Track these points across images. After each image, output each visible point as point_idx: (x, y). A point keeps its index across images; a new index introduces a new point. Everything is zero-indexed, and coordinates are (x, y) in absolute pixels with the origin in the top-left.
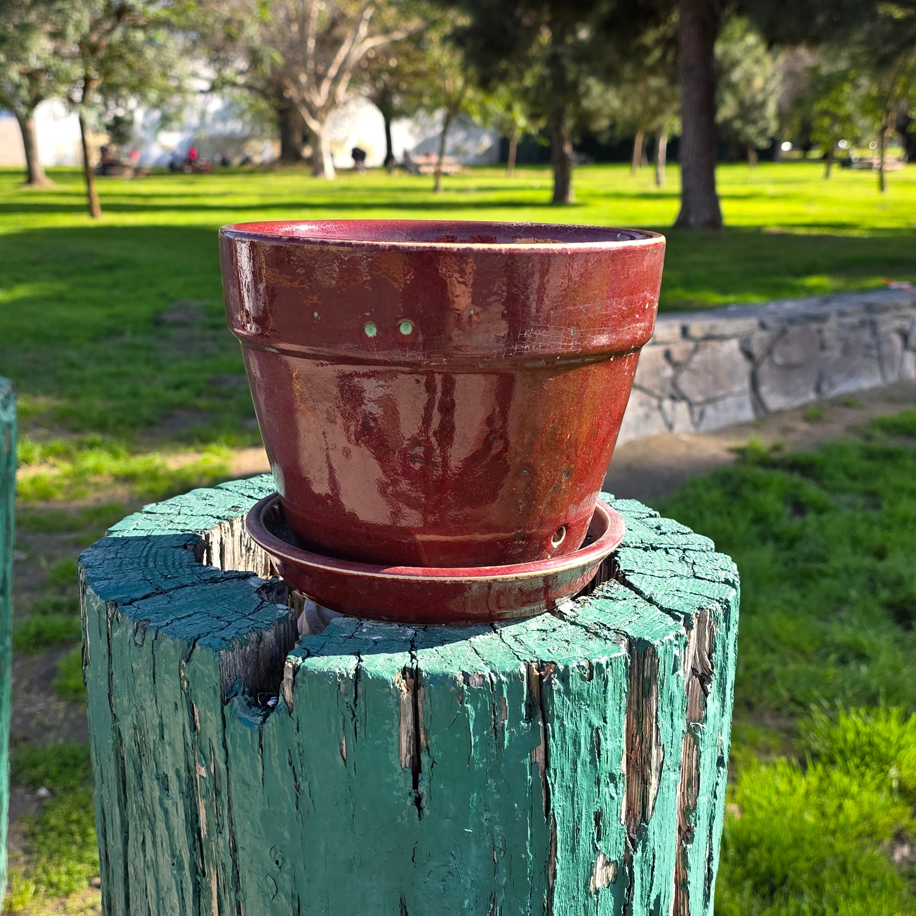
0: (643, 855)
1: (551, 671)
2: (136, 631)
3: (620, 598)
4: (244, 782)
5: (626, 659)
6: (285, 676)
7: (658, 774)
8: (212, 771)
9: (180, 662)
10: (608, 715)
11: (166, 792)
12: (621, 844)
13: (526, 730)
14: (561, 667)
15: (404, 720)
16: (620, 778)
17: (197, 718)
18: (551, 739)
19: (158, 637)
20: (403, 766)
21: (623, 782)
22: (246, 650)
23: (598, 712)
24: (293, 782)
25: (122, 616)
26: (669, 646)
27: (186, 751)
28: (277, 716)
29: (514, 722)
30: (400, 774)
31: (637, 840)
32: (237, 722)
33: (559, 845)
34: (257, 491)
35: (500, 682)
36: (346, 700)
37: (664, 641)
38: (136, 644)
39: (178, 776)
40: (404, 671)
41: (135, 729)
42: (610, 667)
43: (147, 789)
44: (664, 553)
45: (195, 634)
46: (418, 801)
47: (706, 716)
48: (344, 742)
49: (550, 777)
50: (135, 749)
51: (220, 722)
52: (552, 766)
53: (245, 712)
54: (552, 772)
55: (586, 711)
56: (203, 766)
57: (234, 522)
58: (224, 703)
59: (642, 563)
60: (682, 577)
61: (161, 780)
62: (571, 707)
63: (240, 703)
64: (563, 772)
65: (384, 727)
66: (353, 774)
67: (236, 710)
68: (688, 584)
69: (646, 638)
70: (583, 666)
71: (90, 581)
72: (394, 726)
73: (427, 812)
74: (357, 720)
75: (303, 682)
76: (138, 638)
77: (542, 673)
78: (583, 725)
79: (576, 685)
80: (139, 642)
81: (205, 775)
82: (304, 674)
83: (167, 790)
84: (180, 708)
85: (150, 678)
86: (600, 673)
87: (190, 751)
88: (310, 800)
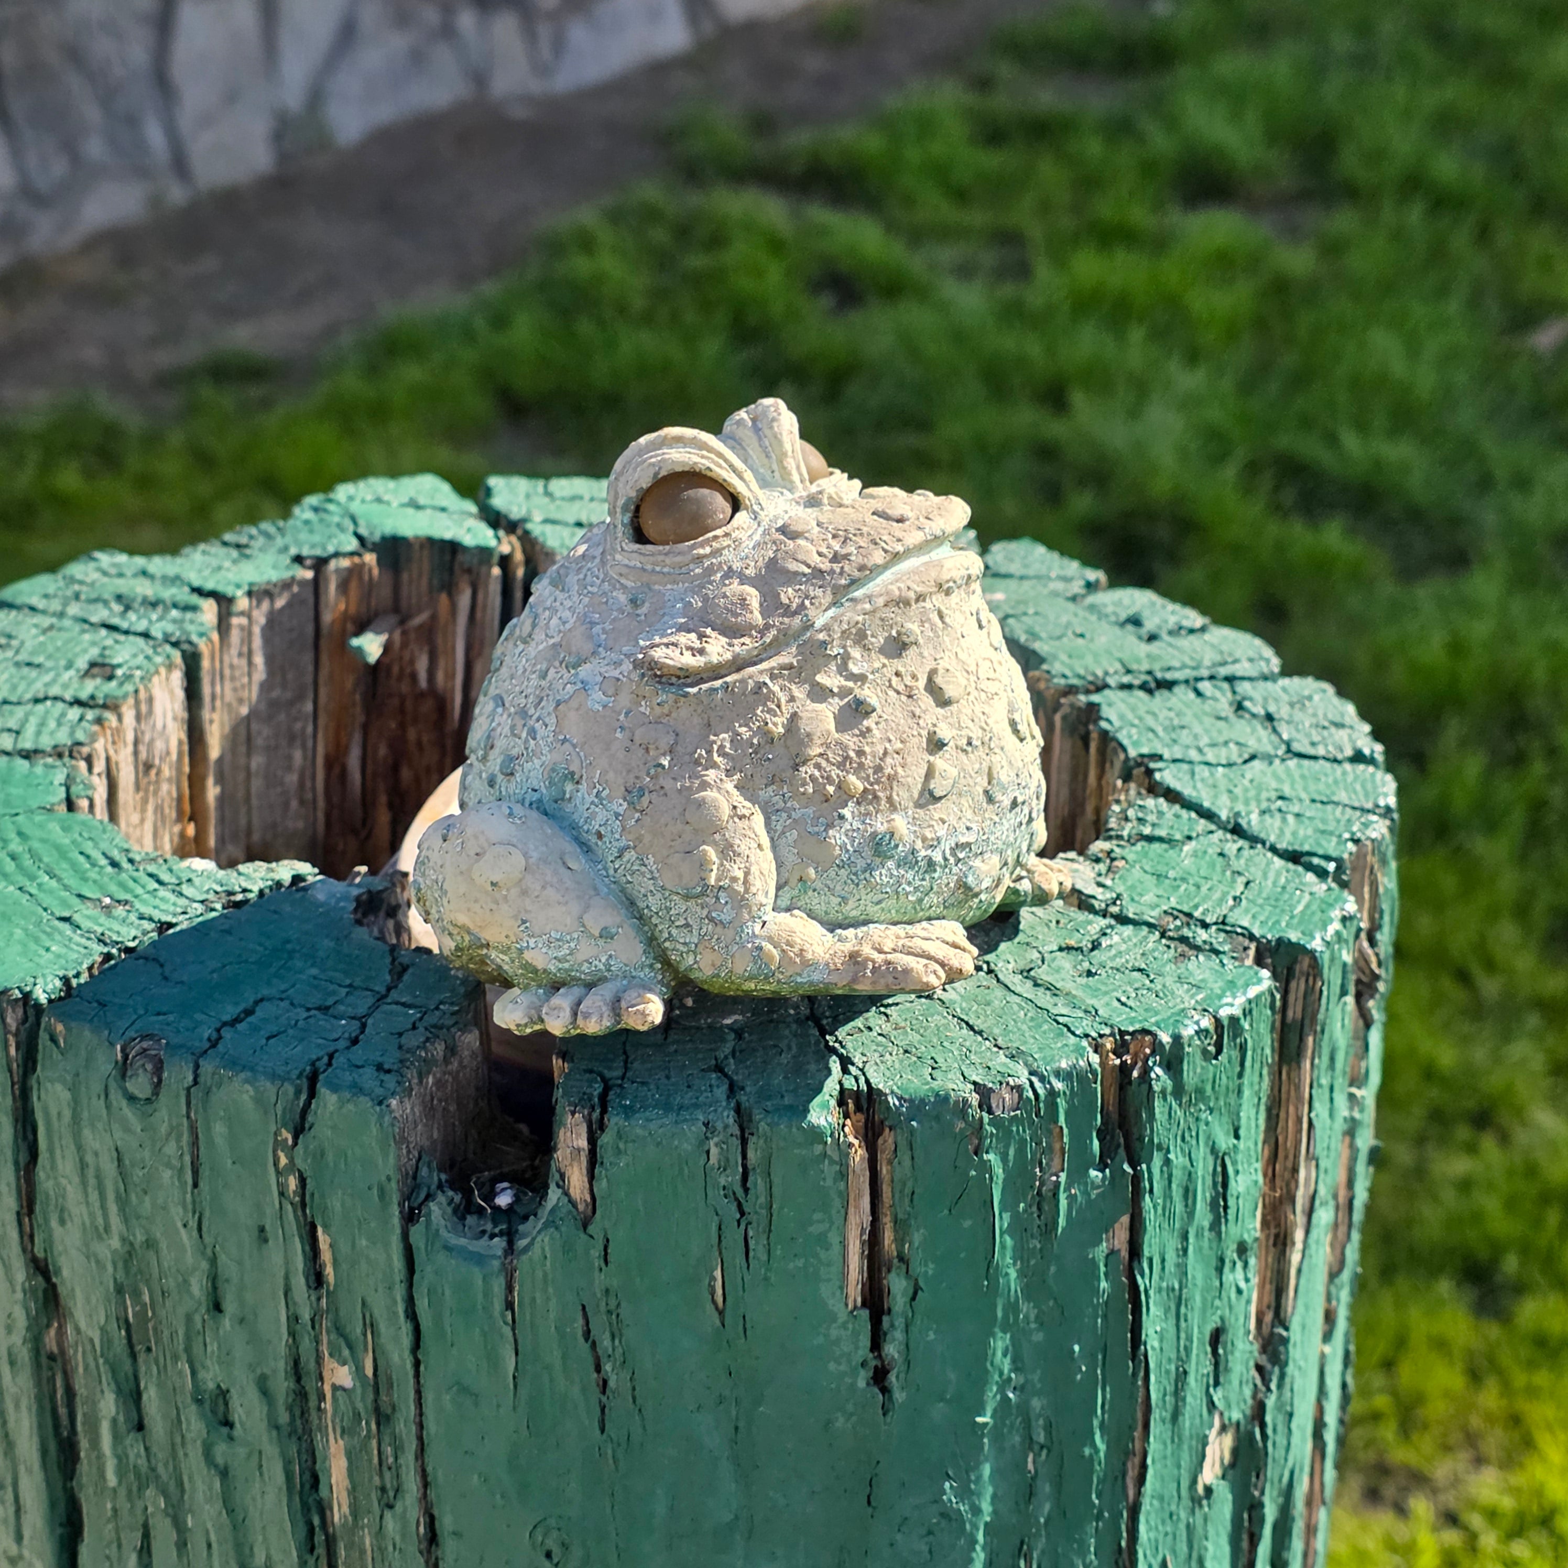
0: (1279, 1395)
1: (1148, 1051)
2: (124, 1069)
3: (1178, 836)
4: (464, 1389)
5: (1273, 995)
7: (1306, 1219)
8: (369, 1372)
9: (276, 1135)
10: (1243, 1122)
11: (225, 1430)
13: (1098, 1187)
14: (1165, 1038)
15: (857, 1207)
16: (1251, 1248)
17: (326, 1256)
18: (1147, 1196)
19: (201, 1079)
20: (850, 1306)
21: (1256, 1254)
22: (427, 1084)
23: (1227, 1120)
24: (593, 1377)
25: (68, 1029)
26: (1336, 947)
27: (292, 1334)
28: (552, 1235)
29: (1078, 1174)
30: (844, 1326)
31: (1269, 1368)
32: (441, 1257)
34: (117, 608)
35: (1052, 1094)
36: (722, 1181)
37: (1327, 938)
38: (132, 1098)
39: (265, 1392)
40: (842, 1099)
41: (120, 1290)
42: (1250, 1019)
43: (158, 1423)
44: (1192, 694)
45: (306, 1063)
46: (880, 1376)
47: (1367, 1071)
48: (718, 1274)
49: (1143, 1276)
50: (118, 1337)
51: (398, 1263)
52: (1144, 1252)
53: (454, 1231)
54: (1144, 1263)
55: (1207, 1124)
56: (344, 1364)
57: (124, 709)
58: (410, 1218)
59: (1164, 728)
60: (1267, 758)
61: (207, 1405)
62: (1182, 1121)
63: (442, 1212)
64: (1163, 1261)
65: (811, 1229)
66: (739, 1337)
67: (435, 1231)
68: (1293, 779)
69: (1292, 937)
70: (1206, 1030)
72: (832, 1223)
73: (899, 1396)
74: (750, 1223)
75: (618, 1152)
76: (140, 1085)
77: (1128, 1058)
78: (1202, 1154)
79: (1194, 1072)
80: (141, 1093)
81: (347, 1382)
82: (620, 1135)
83: (228, 1424)
84: (275, 1238)
85: (181, 1176)
86: (1235, 1037)
87: (304, 1332)
88: (633, 1408)
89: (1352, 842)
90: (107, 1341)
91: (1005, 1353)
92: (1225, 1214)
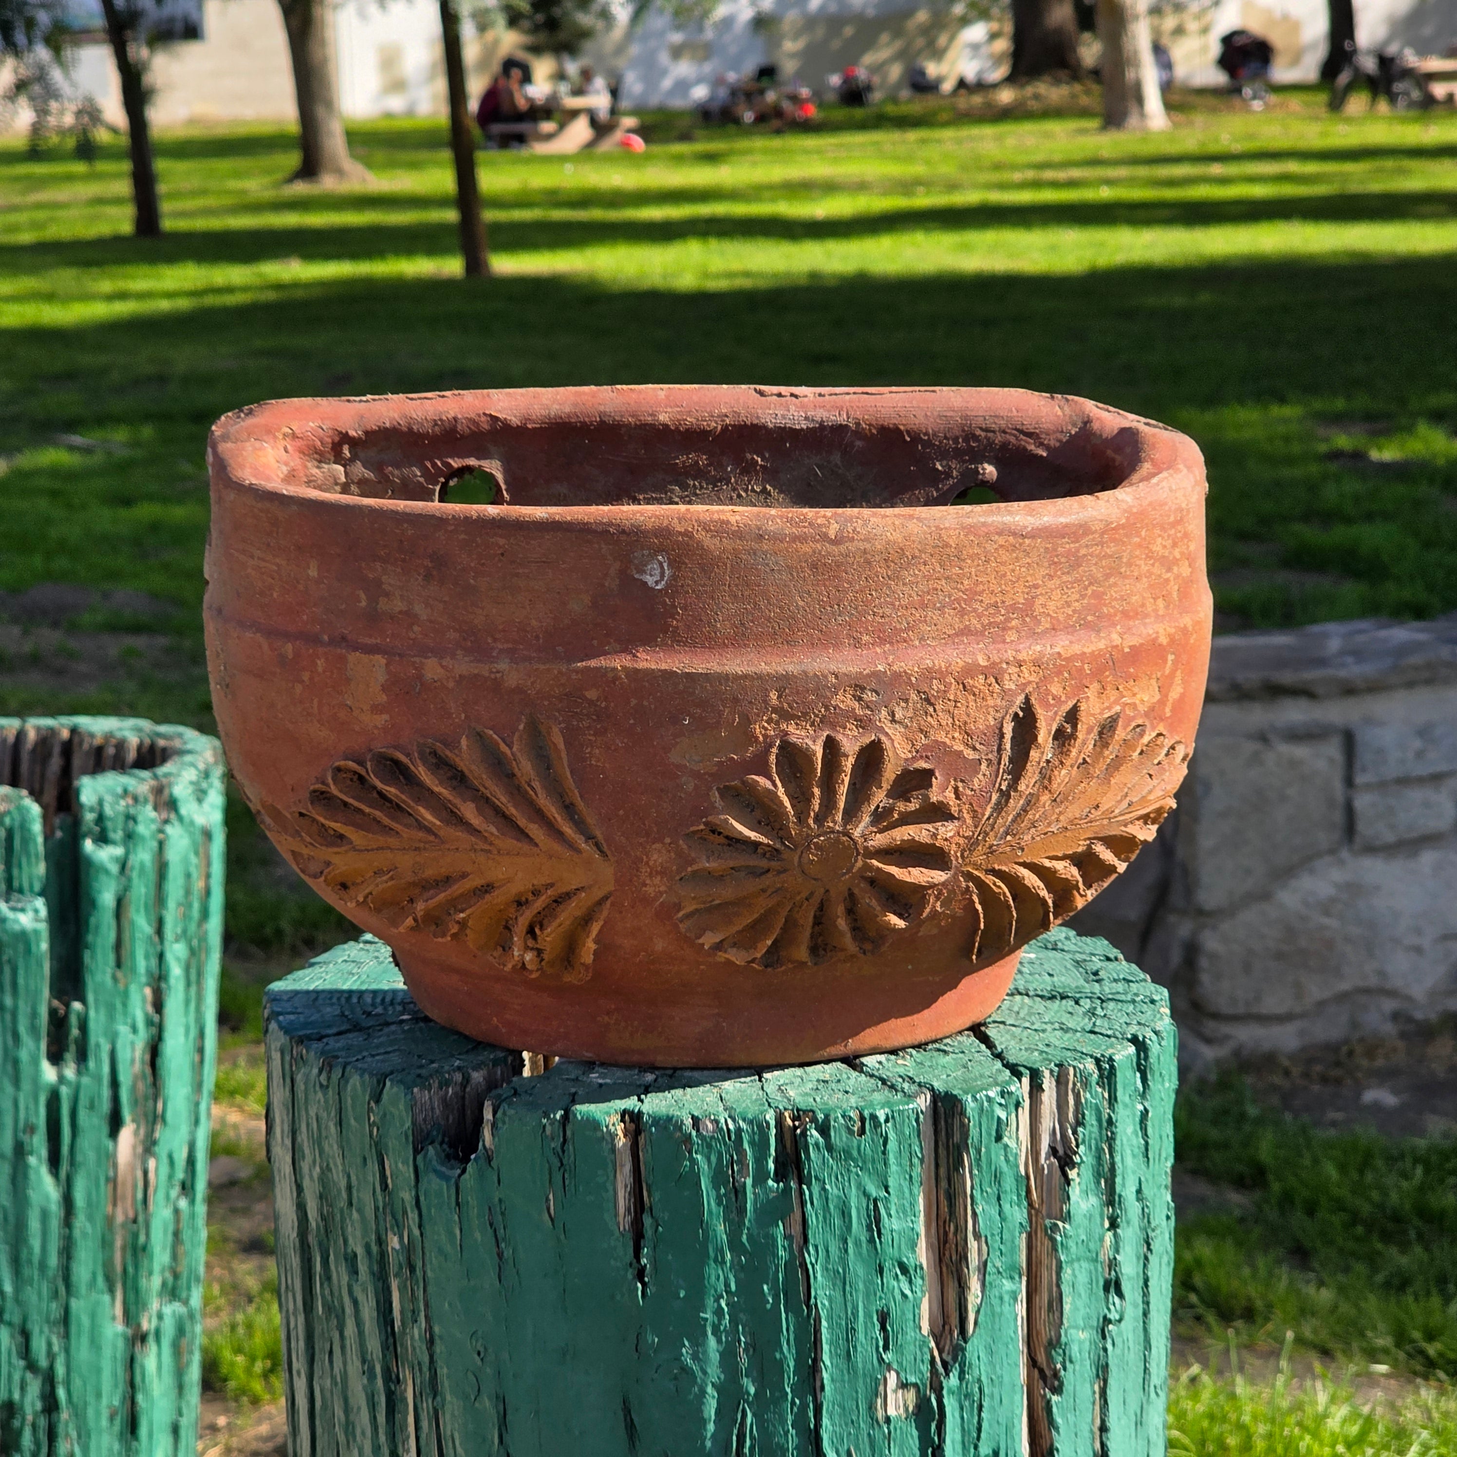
0: (961, 1384)
1: (809, 1120)
2: (321, 1071)
3: (956, 1051)
4: (441, 1251)
5: (917, 1114)
6: (485, 1116)
7: (981, 1276)
8: (406, 1241)
9: (369, 1103)
10: (890, 1184)
11: (355, 1276)
12: (923, 1361)
13: (775, 1191)
14: (821, 1116)
15: (621, 1170)
16: (916, 1271)
17: (388, 1173)
18: (809, 1205)
19: (345, 1076)
20: (622, 1229)
21: (922, 1278)
22: (447, 1092)
23: (876, 1177)
24: (495, 1250)
25: (307, 1051)
26: (986, 1104)
27: (376, 1217)
28: (475, 1164)
29: (760, 1178)
30: (618, 1239)
31: (951, 1362)
32: (432, 1176)
33: (826, 1347)
35: (739, 1130)
36: (553, 1145)
37: (978, 1096)
38: (321, 1085)
39: (368, 1251)
40: (624, 1113)
41: (321, 1197)
42: (891, 1120)
43: (334, 1275)
44: (1072, 1003)
45: (388, 1070)
46: (640, 1274)
47: (1069, 1212)
48: (551, 1197)
49: (809, 1253)
50: (322, 1224)
51: (412, 1176)
52: (811, 1241)
53: (442, 1164)
54: (811, 1248)
55: (858, 1175)
56: (395, 1235)
58: (416, 1152)
59: (1028, 1013)
60: (1067, 1030)
61: (349, 1262)
62: (835, 1167)
63: (437, 1154)
64: (827, 1251)
65: (597, 1179)
66: (562, 1237)
67: (430, 1161)
69: (954, 1092)
70: (851, 1118)
71: (275, 1015)
72: (608, 1178)
73: (652, 1289)
74: (565, 1171)
75: (504, 1123)
76: (323, 1078)
77: (797, 1123)
78: (854, 1192)
79: (841, 1139)
80: (325, 1083)
81: (397, 1247)
82: (504, 1113)
83: (357, 1273)
84: (369, 1162)
85: (335, 1125)
86: (875, 1128)
87: (381, 1218)
88: (514, 1270)
89: (1056, 1065)
90: (319, 1228)
91: (718, 1278)
92: (879, 1237)
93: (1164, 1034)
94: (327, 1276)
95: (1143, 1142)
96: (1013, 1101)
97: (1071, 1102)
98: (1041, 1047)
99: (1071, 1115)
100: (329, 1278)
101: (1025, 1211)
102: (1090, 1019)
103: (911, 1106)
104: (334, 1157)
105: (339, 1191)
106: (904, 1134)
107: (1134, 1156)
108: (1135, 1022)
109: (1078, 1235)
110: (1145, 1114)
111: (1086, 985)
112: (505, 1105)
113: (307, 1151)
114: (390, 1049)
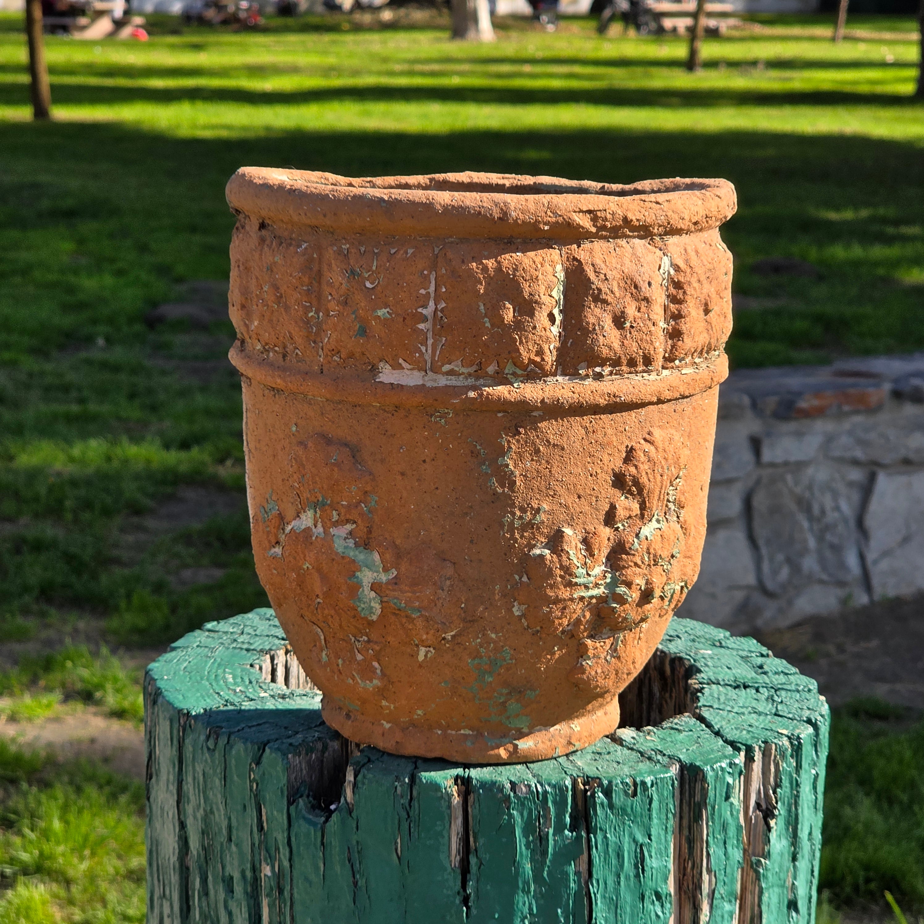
1: (596, 785)
2: (208, 738)
3: (687, 730)
4: (307, 879)
5: (673, 780)
6: (347, 778)
7: (710, 901)
8: (277, 870)
9: (250, 765)
10: (653, 833)
11: (231, 894)
14: (605, 782)
15: (455, 822)
16: (666, 898)
17: (264, 818)
18: (594, 849)
19: (230, 742)
20: (453, 865)
21: (670, 903)
22: (311, 757)
23: (643, 828)
24: (351, 879)
25: (195, 723)
26: (720, 773)
27: (252, 851)
28: (339, 814)
29: (559, 830)
30: (450, 874)
32: (302, 822)
35: (545, 792)
36: (402, 801)
37: (715, 767)
38: (208, 749)
39: (244, 876)
40: (457, 778)
41: (203, 833)
42: (655, 785)
43: (212, 892)
44: (754, 691)
45: (266, 739)
46: (466, 901)
47: (769, 852)
48: (399, 841)
49: (593, 886)
50: (202, 853)
51: (286, 822)
52: (595, 876)
53: (309, 813)
54: (594, 882)
55: (630, 827)
56: (268, 865)
58: (289, 803)
59: (726, 699)
60: (760, 714)
61: (226, 883)
62: (614, 821)
63: (305, 804)
64: (606, 884)
65: (436, 828)
66: (407, 871)
67: (301, 810)
68: (763, 721)
69: (698, 764)
70: (627, 783)
72: (445, 827)
73: (474, 911)
74: (411, 821)
75: (363, 784)
76: (211, 744)
77: (587, 787)
78: (626, 840)
79: (620, 800)
80: (212, 747)
81: (269, 874)
82: (364, 777)
83: (232, 892)
84: (248, 809)
85: (221, 781)
86: (644, 791)
87: (256, 851)
88: (367, 896)
89: (763, 742)
90: (199, 855)
91: (524, 904)
92: (643, 873)
93: (826, 717)
94: (205, 892)
95: (814, 797)
96: (738, 770)
97: (773, 769)
98: (746, 727)
99: (772, 780)
100: (207, 894)
101: (742, 852)
102: (773, 705)
103: (669, 775)
104: (217, 804)
105: (220, 829)
106: (663, 795)
107: (809, 808)
108: (805, 708)
109: (774, 868)
110: (817, 776)
111: (758, 677)
112: (364, 771)
113: (192, 798)
114: (261, 722)
